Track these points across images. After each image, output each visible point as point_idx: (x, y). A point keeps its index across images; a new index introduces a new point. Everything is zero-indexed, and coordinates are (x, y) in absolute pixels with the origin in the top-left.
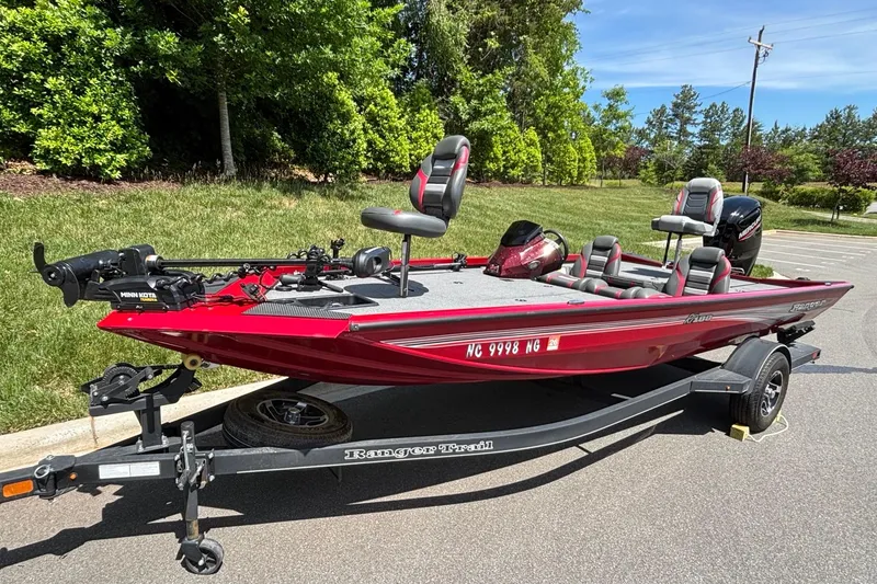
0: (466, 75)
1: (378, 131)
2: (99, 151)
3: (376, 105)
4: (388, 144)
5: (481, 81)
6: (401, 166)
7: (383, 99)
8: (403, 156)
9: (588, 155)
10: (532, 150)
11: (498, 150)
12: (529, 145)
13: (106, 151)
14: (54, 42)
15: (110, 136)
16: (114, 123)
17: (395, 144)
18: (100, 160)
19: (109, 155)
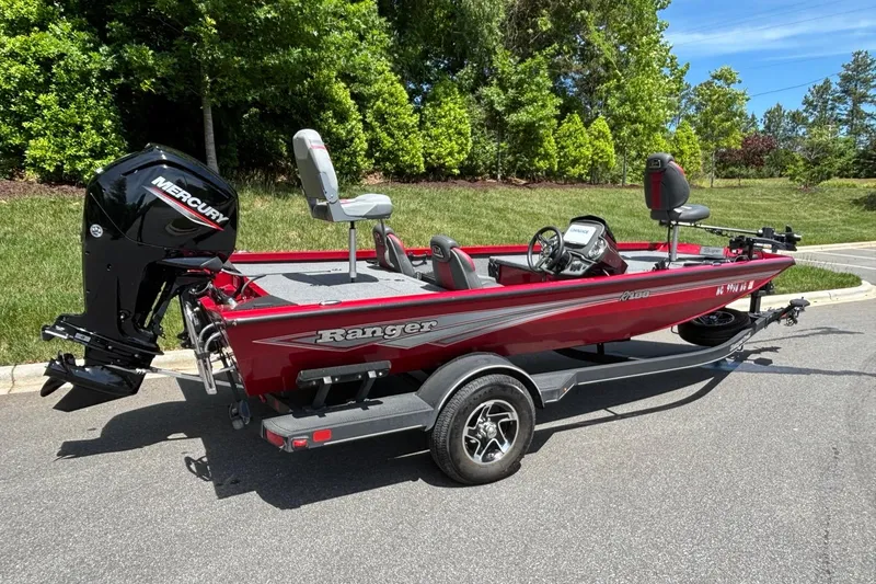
0: (504, 62)
1: (386, 129)
2: (80, 158)
3: (384, 102)
4: (397, 143)
5: (519, 68)
6: (411, 166)
7: (392, 95)
8: (414, 156)
9: (686, 147)
10: (601, 143)
11: (550, 145)
12: (597, 138)
13: (85, 157)
14: (46, 63)
15: (89, 144)
16: (93, 132)
17: (406, 143)
18: (80, 166)
19: (88, 161)
